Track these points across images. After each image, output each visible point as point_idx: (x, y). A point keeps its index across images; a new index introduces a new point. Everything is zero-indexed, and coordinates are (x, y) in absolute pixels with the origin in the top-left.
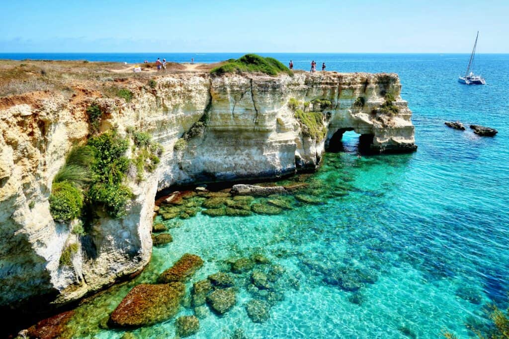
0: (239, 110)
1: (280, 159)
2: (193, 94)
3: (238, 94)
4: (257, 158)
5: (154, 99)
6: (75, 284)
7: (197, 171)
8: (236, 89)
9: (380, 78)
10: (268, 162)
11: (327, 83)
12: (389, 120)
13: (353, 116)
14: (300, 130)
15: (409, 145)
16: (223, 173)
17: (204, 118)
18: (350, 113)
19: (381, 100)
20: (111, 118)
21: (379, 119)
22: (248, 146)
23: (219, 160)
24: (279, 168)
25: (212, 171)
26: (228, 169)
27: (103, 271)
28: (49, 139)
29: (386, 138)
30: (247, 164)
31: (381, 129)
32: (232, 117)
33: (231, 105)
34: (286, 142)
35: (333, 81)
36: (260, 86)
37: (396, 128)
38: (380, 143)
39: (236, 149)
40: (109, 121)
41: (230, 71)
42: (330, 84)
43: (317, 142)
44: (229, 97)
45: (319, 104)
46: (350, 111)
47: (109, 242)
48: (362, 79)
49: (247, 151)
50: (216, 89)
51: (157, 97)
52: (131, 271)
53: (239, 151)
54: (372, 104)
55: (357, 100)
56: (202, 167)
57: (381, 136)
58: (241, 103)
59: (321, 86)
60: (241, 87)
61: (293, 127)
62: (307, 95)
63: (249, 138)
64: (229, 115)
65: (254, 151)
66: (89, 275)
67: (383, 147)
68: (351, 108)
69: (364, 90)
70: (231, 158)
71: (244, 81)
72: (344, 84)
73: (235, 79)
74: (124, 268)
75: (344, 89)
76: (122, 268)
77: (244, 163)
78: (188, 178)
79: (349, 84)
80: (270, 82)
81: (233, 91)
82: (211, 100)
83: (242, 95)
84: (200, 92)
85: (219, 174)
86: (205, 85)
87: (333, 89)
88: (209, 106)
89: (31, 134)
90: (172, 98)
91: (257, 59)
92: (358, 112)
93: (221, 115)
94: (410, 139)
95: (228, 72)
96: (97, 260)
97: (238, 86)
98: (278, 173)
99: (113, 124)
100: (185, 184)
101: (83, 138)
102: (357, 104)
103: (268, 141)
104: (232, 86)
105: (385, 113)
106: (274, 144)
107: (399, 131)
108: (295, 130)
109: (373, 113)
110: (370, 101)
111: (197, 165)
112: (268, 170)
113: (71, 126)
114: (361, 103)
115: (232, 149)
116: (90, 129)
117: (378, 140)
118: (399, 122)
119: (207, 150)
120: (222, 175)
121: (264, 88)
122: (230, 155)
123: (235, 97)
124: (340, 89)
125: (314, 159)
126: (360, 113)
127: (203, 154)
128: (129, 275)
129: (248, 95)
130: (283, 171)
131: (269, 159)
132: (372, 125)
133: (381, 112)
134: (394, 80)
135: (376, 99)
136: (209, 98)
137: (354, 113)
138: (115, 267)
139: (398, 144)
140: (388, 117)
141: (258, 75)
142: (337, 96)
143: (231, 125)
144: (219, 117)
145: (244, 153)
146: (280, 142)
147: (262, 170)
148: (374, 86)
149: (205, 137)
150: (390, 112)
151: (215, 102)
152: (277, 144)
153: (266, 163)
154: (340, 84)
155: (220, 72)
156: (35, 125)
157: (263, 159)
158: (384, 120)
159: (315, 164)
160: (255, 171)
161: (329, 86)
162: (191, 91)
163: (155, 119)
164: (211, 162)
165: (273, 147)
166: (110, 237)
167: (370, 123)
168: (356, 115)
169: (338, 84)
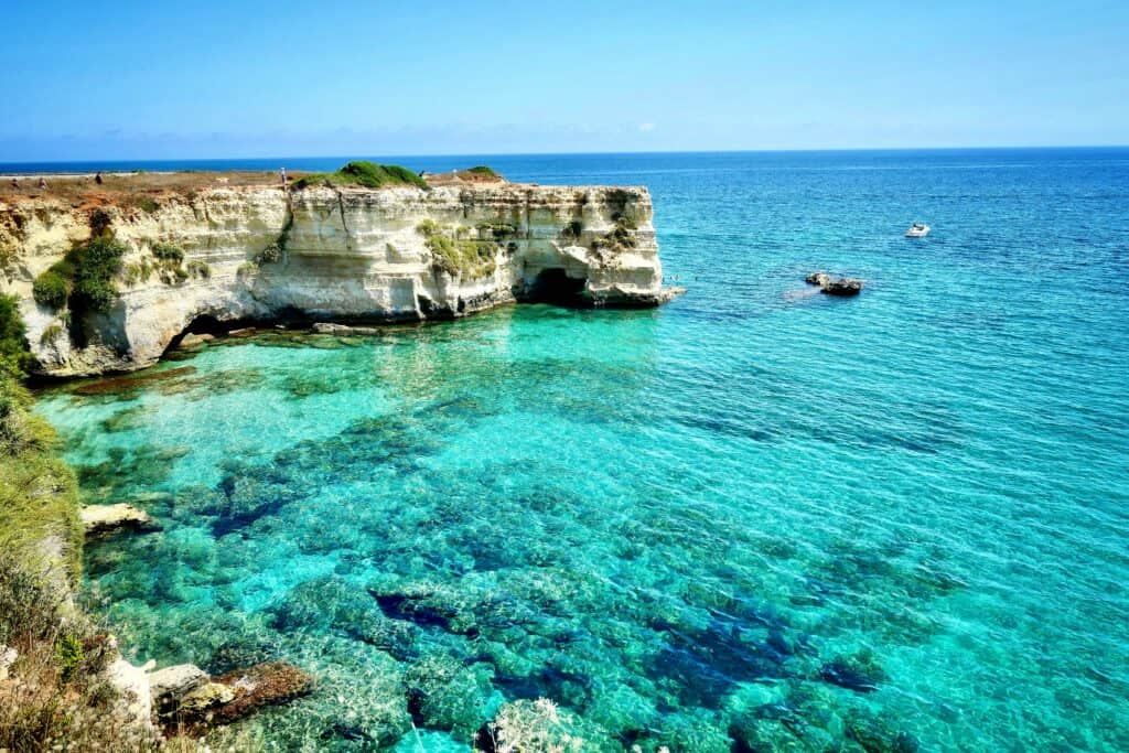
0: (326, 231)
1: (392, 297)
2: (260, 210)
3: (323, 209)
4: (356, 293)
5: (191, 211)
6: (59, 363)
7: (280, 304)
8: (319, 204)
9: (610, 194)
10: (372, 300)
11: (505, 201)
12: (612, 258)
13: (560, 250)
14: (431, 261)
15: (644, 297)
16: (316, 310)
17: (282, 240)
18: (554, 246)
19: (609, 227)
20: (111, 224)
21: (599, 256)
22: (342, 276)
23: (310, 293)
24: (389, 310)
25: (300, 307)
26: (319, 306)
27: (90, 361)
28: (26, 231)
29: (605, 285)
30: (345, 301)
31: (597, 270)
32: (318, 239)
33: (316, 224)
34: (400, 275)
35: (516, 197)
36: (348, 200)
37: (622, 270)
38: (592, 292)
39: (330, 281)
40: (109, 226)
41: (315, 183)
42: (512, 202)
43: (462, 281)
44: (311, 214)
45: (490, 230)
46: (555, 243)
47: (97, 335)
48: (578, 195)
49: (342, 284)
50: (295, 204)
51: (195, 210)
52: (119, 368)
53: (333, 284)
54: (592, 233)
55: (567, 227)
56: (286, 300)
57: (596, 281)
58: (328, 221)
59: (491, 205)
60: (327, 202)
61: (420, 258)
62: (465, 216)
63: (345, 267)
64: (315, 236)
65: (352, 283)
66: (75, 360)
67: (600, 298)
68: (558, 239)
69: (579, 212)
70: (324, 291)
71: (331, 194)
72: (535, 202)
73: (320, 192)
74: (112, 364)
75: (534, 209)
76: (110, 363)
77: (341, 299)
78: (268, 312)
79: (544, 202)
80: (362, 196)
81: (316, 208)
82: (292, 217)
83: (329, 212)
84: (273, 207)
85: (310, 311)
86: (283, 200)
87: (516, 209)
88: (289, 225)
89: (8, 225)
90: (224, 212)
91: (359, 168)
92: (570, 245)
93: (305, 236)
94: (649, 288)
95: (311, 184)
96: (85, 350)
97: (322, 201)
98: (387, 316)
99: (113, 229)
100: (266, 319)
101: (85, 241)
102: (567, 232)
103: (371, 272)
104: (314, 201)
105: (609, 246)
106: (381, 277)
107: (628, 275)
108: (424, 261)
109: (594, 248)
110: (589, 228)
111: (279, 297)
112: (373, 310)
113: (70, 228)
114: (575, 230)
115: (325, 280)
116: (93, 233)
117: (591, 287)
118: (629, 260)
119: (293, 280)
120: (314, 314)
121: (354, 204)
122: (323, 287)
123: (322, 215)
124: (529, 210)
125: (454, 304)
126: (574, 247)
127: (287, 284)
128: (116, 371)
129: (336, 213)
130: (396, 314)
131: (373, 297)
132: (587, 265)
133: (603, 245)
134: (635, 197)
135: (600, 225)
136: (288, 215)
137: (562, 246)
138: (103, 360)
139: (625, 295)
140: (610, 253)
141: (351, 187)
142: (526, 218)
143: (319, 249)
144: (302, 238)
145: (339, 286)
146: (392, 275)
147: (364, 310)
148: (596, 205)
149: (289, 263)
150: (618, 244)
151: (295, 220)
152: (386, 277)
153: (370, 301)
154: (529, 202)
155: (302, 185)
156: (11, 219)
157: (364, 296)
158: (604, 256)
159: (455, 310)
160: (356, 311)
161: (509, 205)
162: (256, 206)
163: (196, 233)
164: (298, 295)
165: (379, 280)
166: (97, 331)
167: (586, 261)
168: (565, 249)
169: (525, 203)
